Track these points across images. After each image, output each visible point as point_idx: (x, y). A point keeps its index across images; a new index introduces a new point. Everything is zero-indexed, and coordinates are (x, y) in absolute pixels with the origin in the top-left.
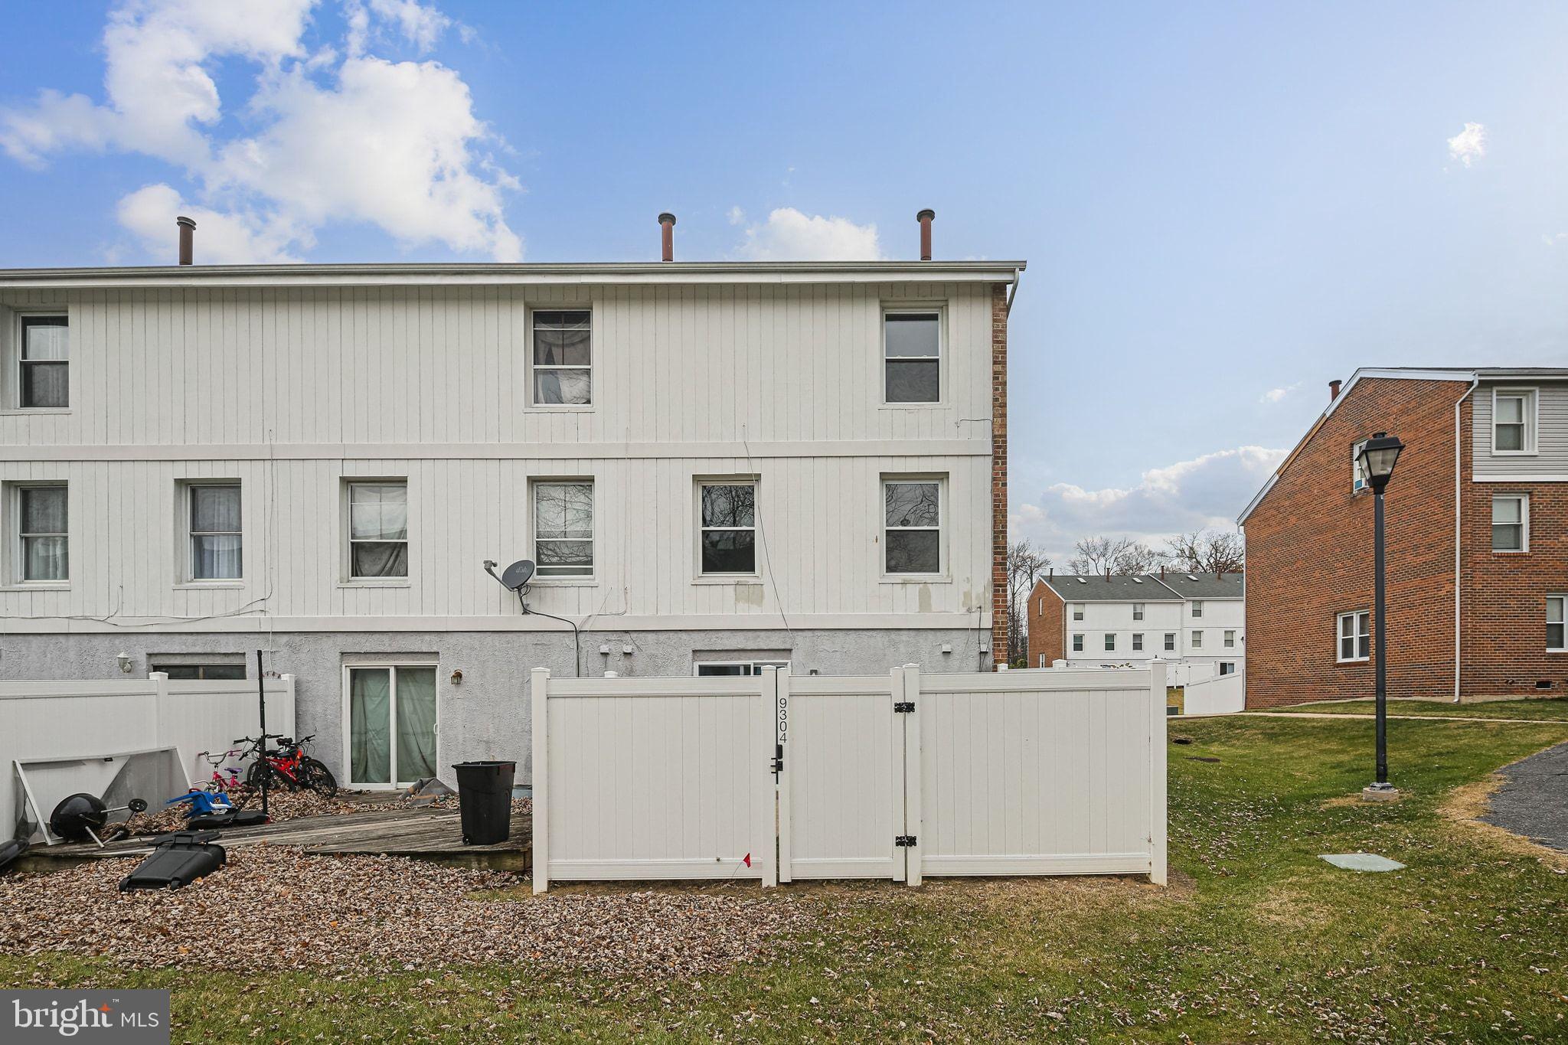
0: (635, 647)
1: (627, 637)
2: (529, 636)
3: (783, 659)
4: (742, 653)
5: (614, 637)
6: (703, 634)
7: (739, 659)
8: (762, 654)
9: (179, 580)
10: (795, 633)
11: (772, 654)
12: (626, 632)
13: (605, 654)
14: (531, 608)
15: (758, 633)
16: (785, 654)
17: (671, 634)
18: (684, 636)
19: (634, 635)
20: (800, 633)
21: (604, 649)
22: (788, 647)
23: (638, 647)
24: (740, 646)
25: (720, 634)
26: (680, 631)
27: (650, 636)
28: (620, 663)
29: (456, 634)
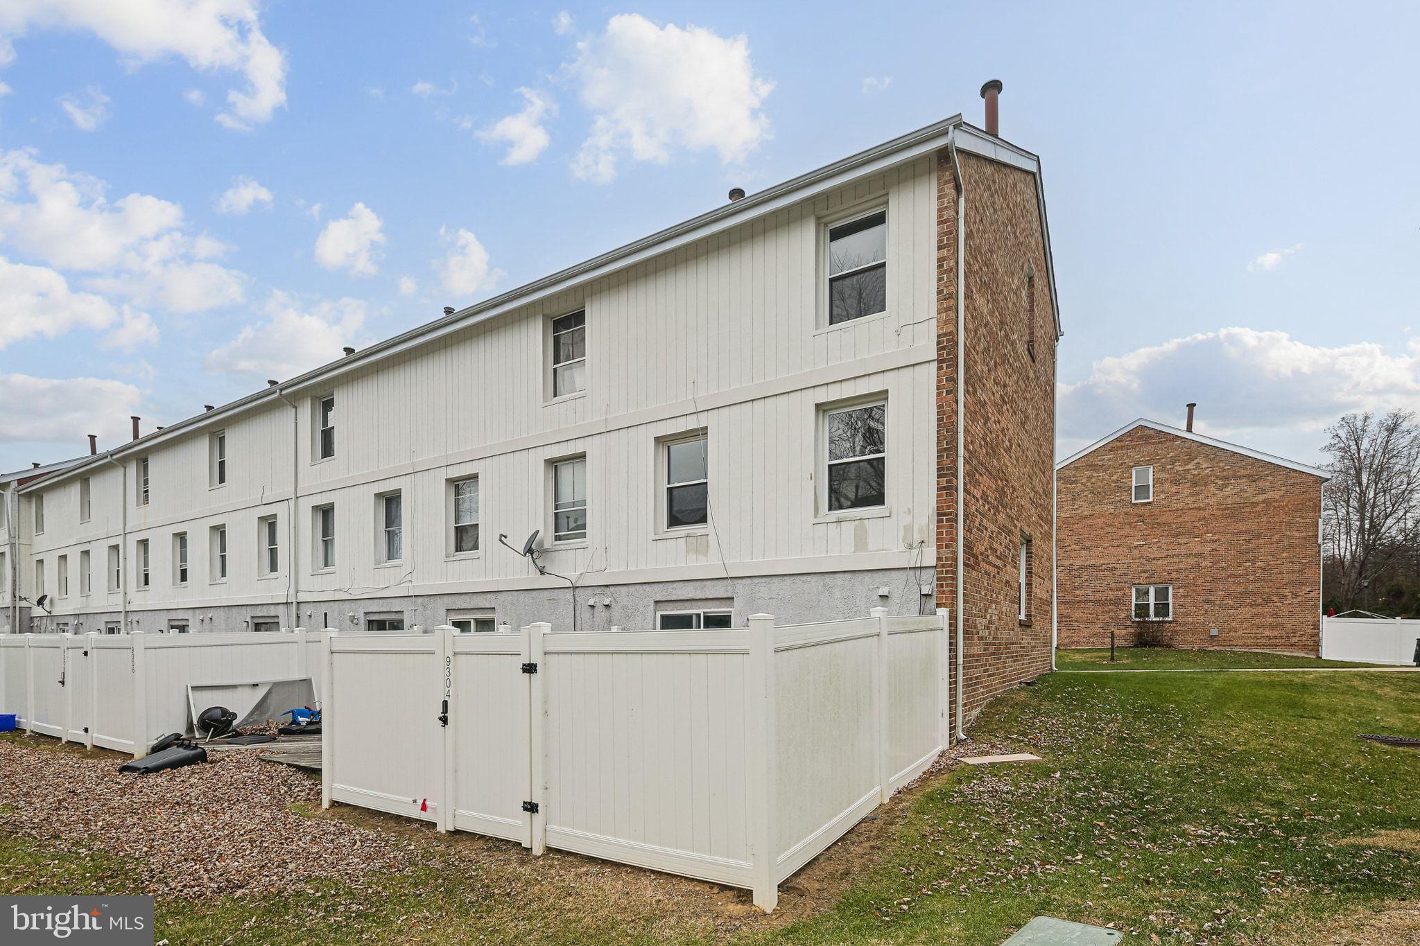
0: (613, 600)
1: (607, 590)
2: (545, 592)
3: (728, 607)
4: (693, 603)
5: (598, 591)
6: (661, 585)
7: (691, 608)
8: (710, 603)
9: (377, 562)
10: (736, 581)
11: (718, 603)
12: (607, 586)
13: (592, 607)
14: (547, 570)
15: (705, 583)
16: (729, 602)
17: (638, 586)
18: (647, 588)
19: (612, 589)
20: (740, 581)
21: (591, 602)
22: (729, 595)
23: (614, 599)
24: (690, 596)
25: (675, 585)
26: (645, 583)
27: (624, 589)
28: (603, 614)
29: (504, 593)
